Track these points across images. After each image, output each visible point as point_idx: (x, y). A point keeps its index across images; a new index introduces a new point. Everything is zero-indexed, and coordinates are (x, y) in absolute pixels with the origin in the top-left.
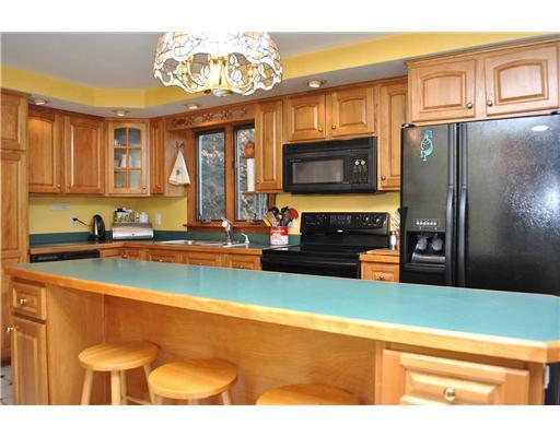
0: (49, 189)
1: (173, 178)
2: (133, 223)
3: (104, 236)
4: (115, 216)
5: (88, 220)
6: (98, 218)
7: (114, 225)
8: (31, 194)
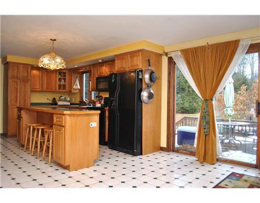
0: (38, 90)
1: (75, 87)
2: (65, 100)
3: (56, 104)
4: (60, 98)
5: (51, 99)
6: (54, 99)
7: (59, 101)
8: (32, 91)
